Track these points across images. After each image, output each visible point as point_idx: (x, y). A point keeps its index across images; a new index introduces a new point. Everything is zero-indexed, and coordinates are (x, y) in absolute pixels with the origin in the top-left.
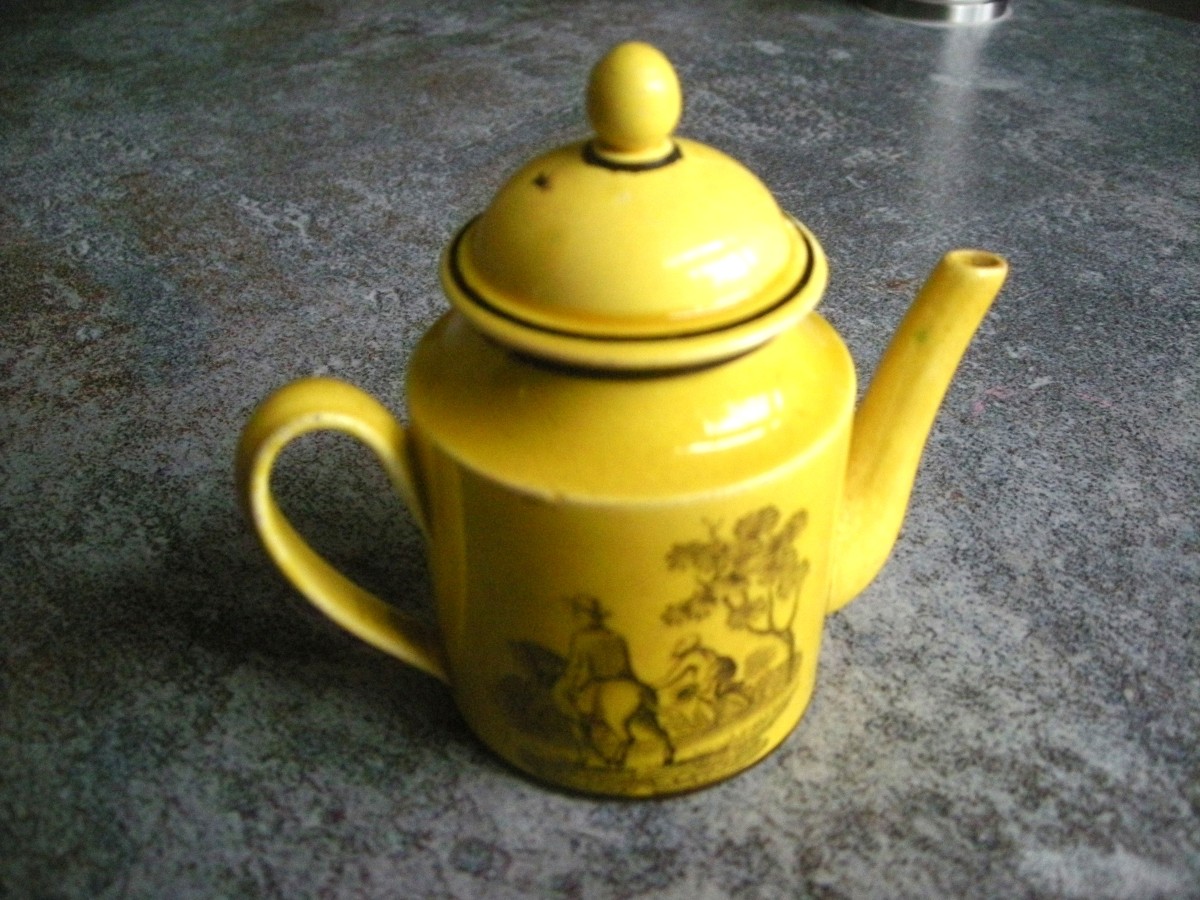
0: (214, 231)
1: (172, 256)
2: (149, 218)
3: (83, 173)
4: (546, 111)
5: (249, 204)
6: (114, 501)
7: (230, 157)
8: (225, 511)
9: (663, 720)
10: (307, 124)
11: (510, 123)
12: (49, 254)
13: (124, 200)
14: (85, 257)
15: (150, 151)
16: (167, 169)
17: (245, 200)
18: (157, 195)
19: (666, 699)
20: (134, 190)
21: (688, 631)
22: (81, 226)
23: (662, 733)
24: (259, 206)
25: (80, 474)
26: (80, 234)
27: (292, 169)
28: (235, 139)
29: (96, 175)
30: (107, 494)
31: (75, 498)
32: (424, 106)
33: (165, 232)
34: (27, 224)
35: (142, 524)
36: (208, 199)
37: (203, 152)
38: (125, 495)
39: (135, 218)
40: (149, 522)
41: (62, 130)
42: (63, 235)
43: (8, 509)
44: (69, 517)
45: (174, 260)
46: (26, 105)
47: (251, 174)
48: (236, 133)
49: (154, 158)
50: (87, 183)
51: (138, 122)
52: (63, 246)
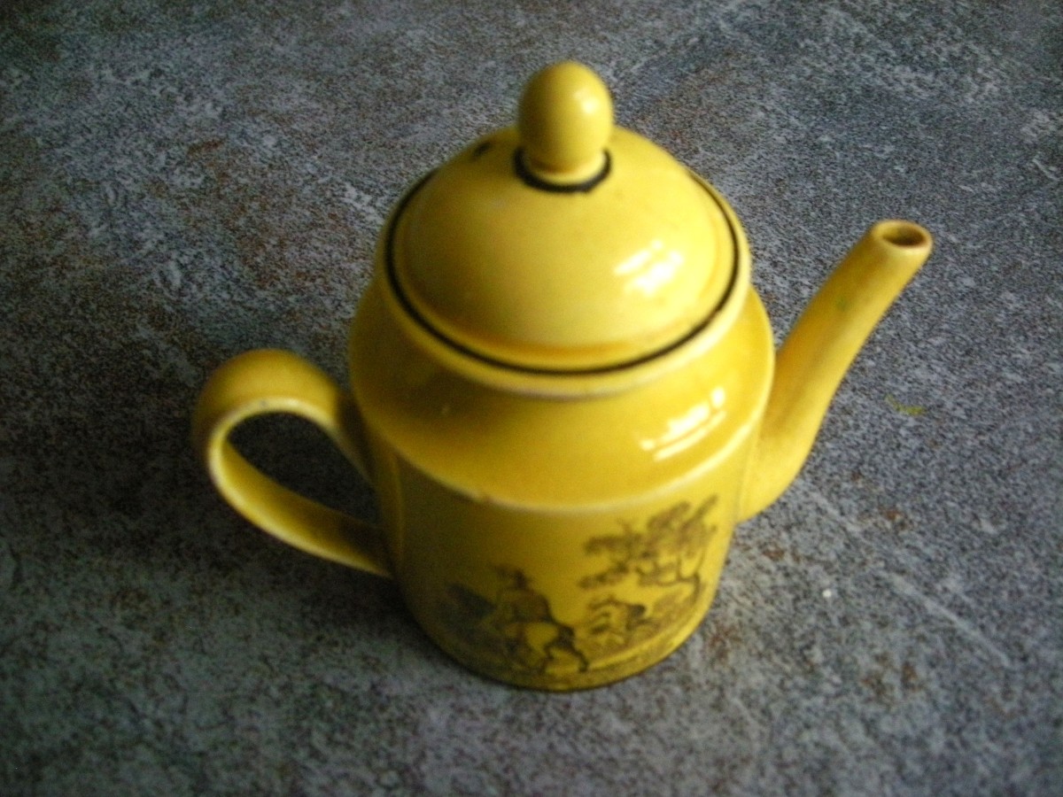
0: (329, 248)
1: (288, 293)
2: (241, 222)
3: (142, 142)
4: (670, 41)
5: (358, 199)
6: (330, 741)
7: (314, 114)
8: (474, 760)
9: (578, 646)
10: (393, 58)
11: (634, 62)
12: (133, 287)
13: (202, 191)
14: (180, 293)
15: (216, 104)
16: (243, 135)
17: (352, 191)
18: (243, 181)
19: (581, 633)
20: (211, 172)
21: (602, 592)
22: (161, 237)
23: (579, 654)
24: (371, 204)
25: (274, 692)
26: (163, 249)
27: (396, 138)
28: (314, 85)
29: (160, 145)
30: (319, 729)
31: (281, 737)
32: (524, 29)
33: (269, 248)
34: (95, 232)
35: (377, 781)
36: (307, 190)
37: (280, 106)
38: (343, 731)
39: (225, 223)
40: (385, 780)
41: (99, 67)
42: (144, 252)
43: (201, 754)
44: (282, 770)
45: (291, 299)
46: (46, 20)
47: (348, 146)
48: (313, 74)
49: (223, 115)
50: (151, 159)
51: (186, 52)
52: (148, 272)
